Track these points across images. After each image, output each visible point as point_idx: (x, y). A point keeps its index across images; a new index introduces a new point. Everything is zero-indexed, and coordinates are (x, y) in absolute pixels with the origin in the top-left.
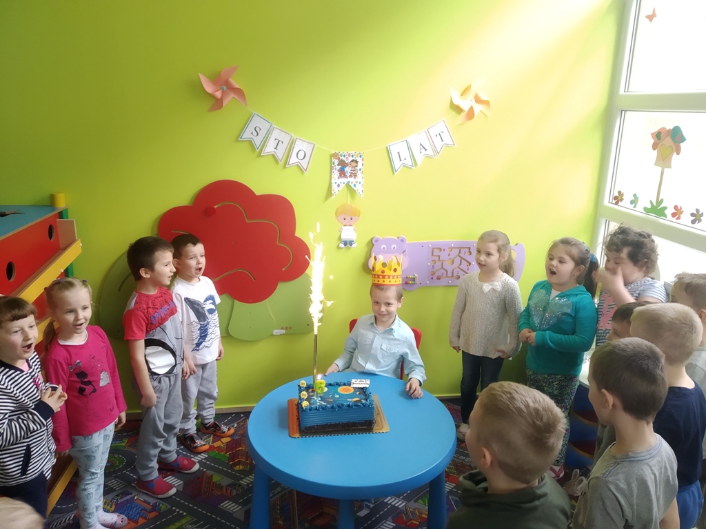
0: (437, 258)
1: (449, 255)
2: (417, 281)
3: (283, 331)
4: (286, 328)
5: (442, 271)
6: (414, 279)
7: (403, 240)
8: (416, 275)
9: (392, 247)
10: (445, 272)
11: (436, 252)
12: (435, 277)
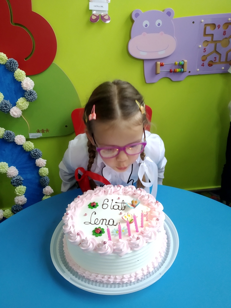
0: (209, 38)
1: (224, 33)
2: (186, 68)
3: (40, 135)
4: (43, 131)
5: (215, 55)
6: (182, 66)
7: (169, 13)
8: (186, 61)
9: (157, 23)
10: (218, 57)
11: (209, 30)
12: (206, 63)
